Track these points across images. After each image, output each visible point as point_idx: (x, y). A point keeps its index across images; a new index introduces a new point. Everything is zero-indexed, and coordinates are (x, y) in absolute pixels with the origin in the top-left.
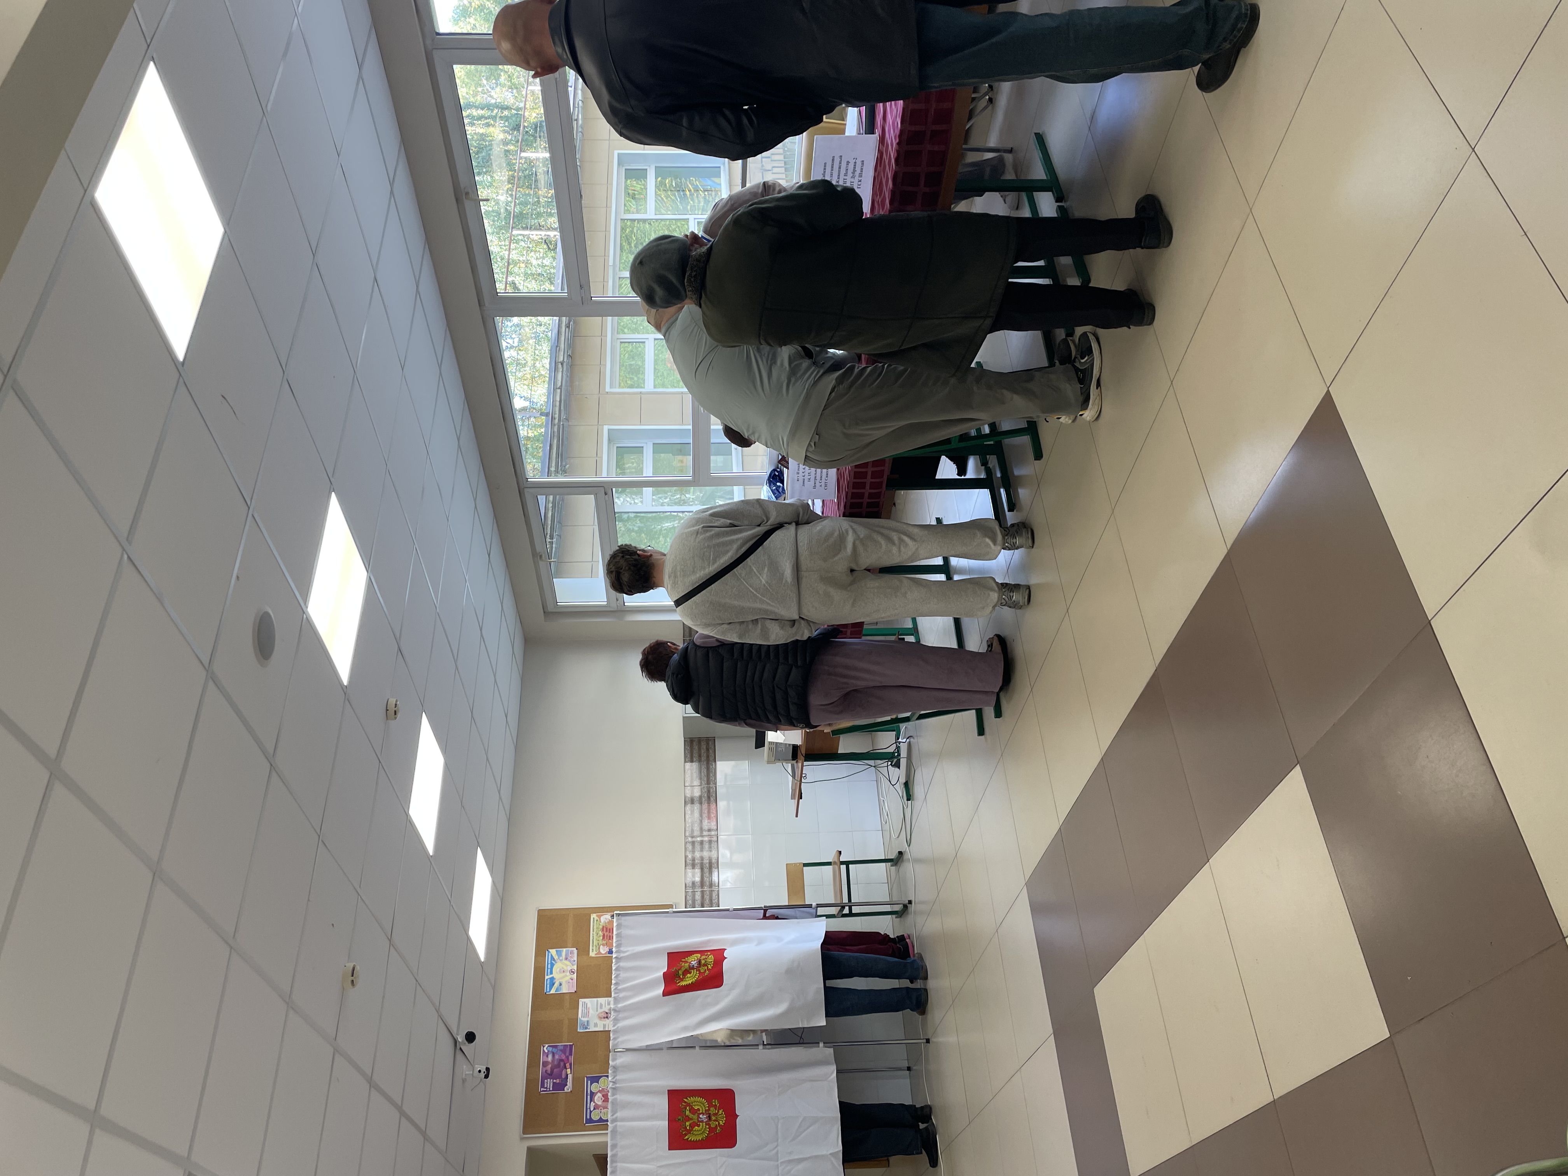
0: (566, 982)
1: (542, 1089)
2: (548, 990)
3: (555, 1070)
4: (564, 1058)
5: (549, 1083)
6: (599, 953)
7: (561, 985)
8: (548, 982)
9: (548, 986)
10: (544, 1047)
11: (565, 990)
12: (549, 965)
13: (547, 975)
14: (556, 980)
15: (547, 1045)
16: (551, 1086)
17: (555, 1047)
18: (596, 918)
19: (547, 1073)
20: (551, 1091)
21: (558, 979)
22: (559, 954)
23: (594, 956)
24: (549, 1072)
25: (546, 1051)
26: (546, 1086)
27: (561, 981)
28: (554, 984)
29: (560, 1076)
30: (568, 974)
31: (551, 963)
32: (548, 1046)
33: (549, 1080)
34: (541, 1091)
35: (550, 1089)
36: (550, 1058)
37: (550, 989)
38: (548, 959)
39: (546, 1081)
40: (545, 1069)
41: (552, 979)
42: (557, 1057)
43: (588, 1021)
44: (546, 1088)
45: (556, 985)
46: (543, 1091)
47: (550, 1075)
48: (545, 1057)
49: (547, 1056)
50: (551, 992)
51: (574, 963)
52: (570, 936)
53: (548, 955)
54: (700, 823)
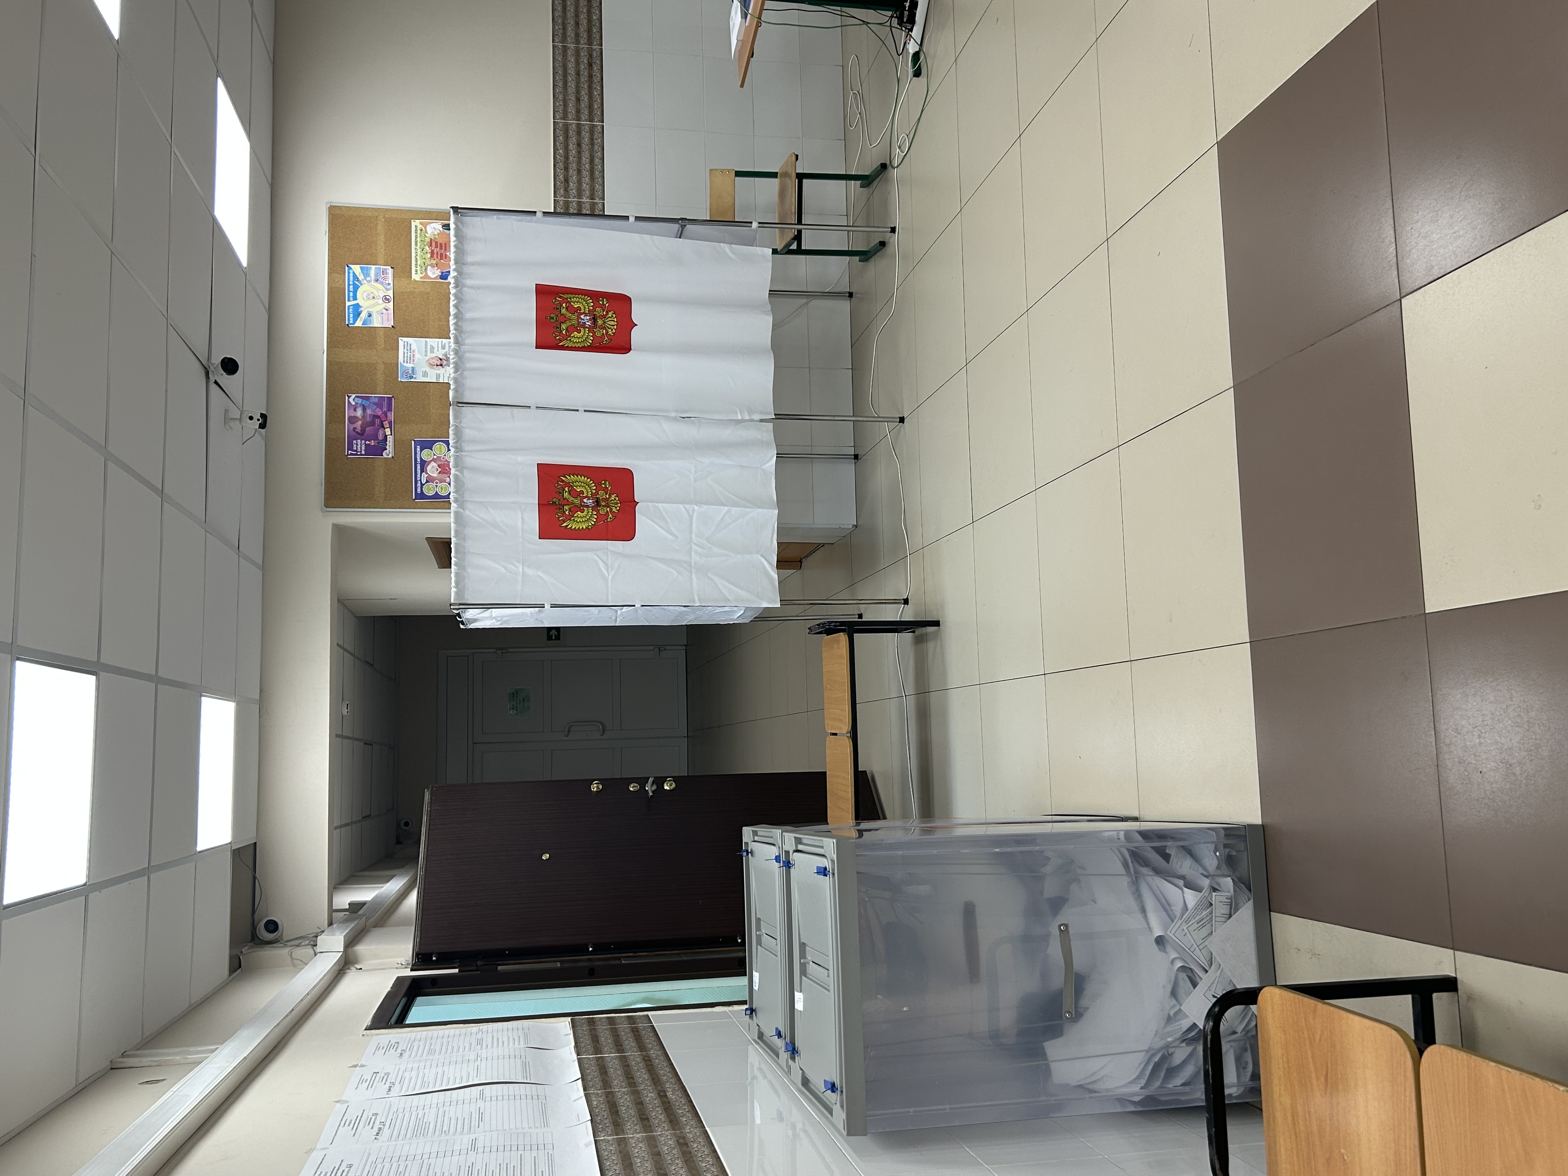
0: (378, 311)
1: (350, 452)
2: (351, 322)
3: (367, 429)
4: (379, 413)
5: (360, 445)
6: (427, 276)
7: (370, 315)
8: (351, 310)
9: (351, 316)
10: (349, 397)
11: (376, 323)
12: (351, 287)
13: (349, 301)
14: (362, 309)
15: (354, 396)
16: (363, 448)
17: (367, 398)
18: (420, 226)
19: (356, 432)
20: (363, 455)
21: (368, 307)
22: (366, 274)
23: (418, 279)
24: (359, 429)
25: (353, 403)
26: (355, 449)
27: (369, 310)
28: (359, 314)
29: (375, 437)
30: (381, 301)
31: (354, 284)
32: (356, 397)
33: (359, 441)
34: (348, 455)
35: (361, 452)
36: (359, 413)
37: (355, 321)
38: (348, 278)
39: (355, 442)
40: (352, 427)
41: (357, 307)
42: (369, 412)
43: (413, 368)
44: (356, 451)
45: (364, 315)
46: (351, 454)
47: (361, 435)
48: (352, 410)
49: (355, 410)
50: (356, 325)
51: (388, 287)
52: (381, 251)
53: (349, 273)
54: (578, 100)
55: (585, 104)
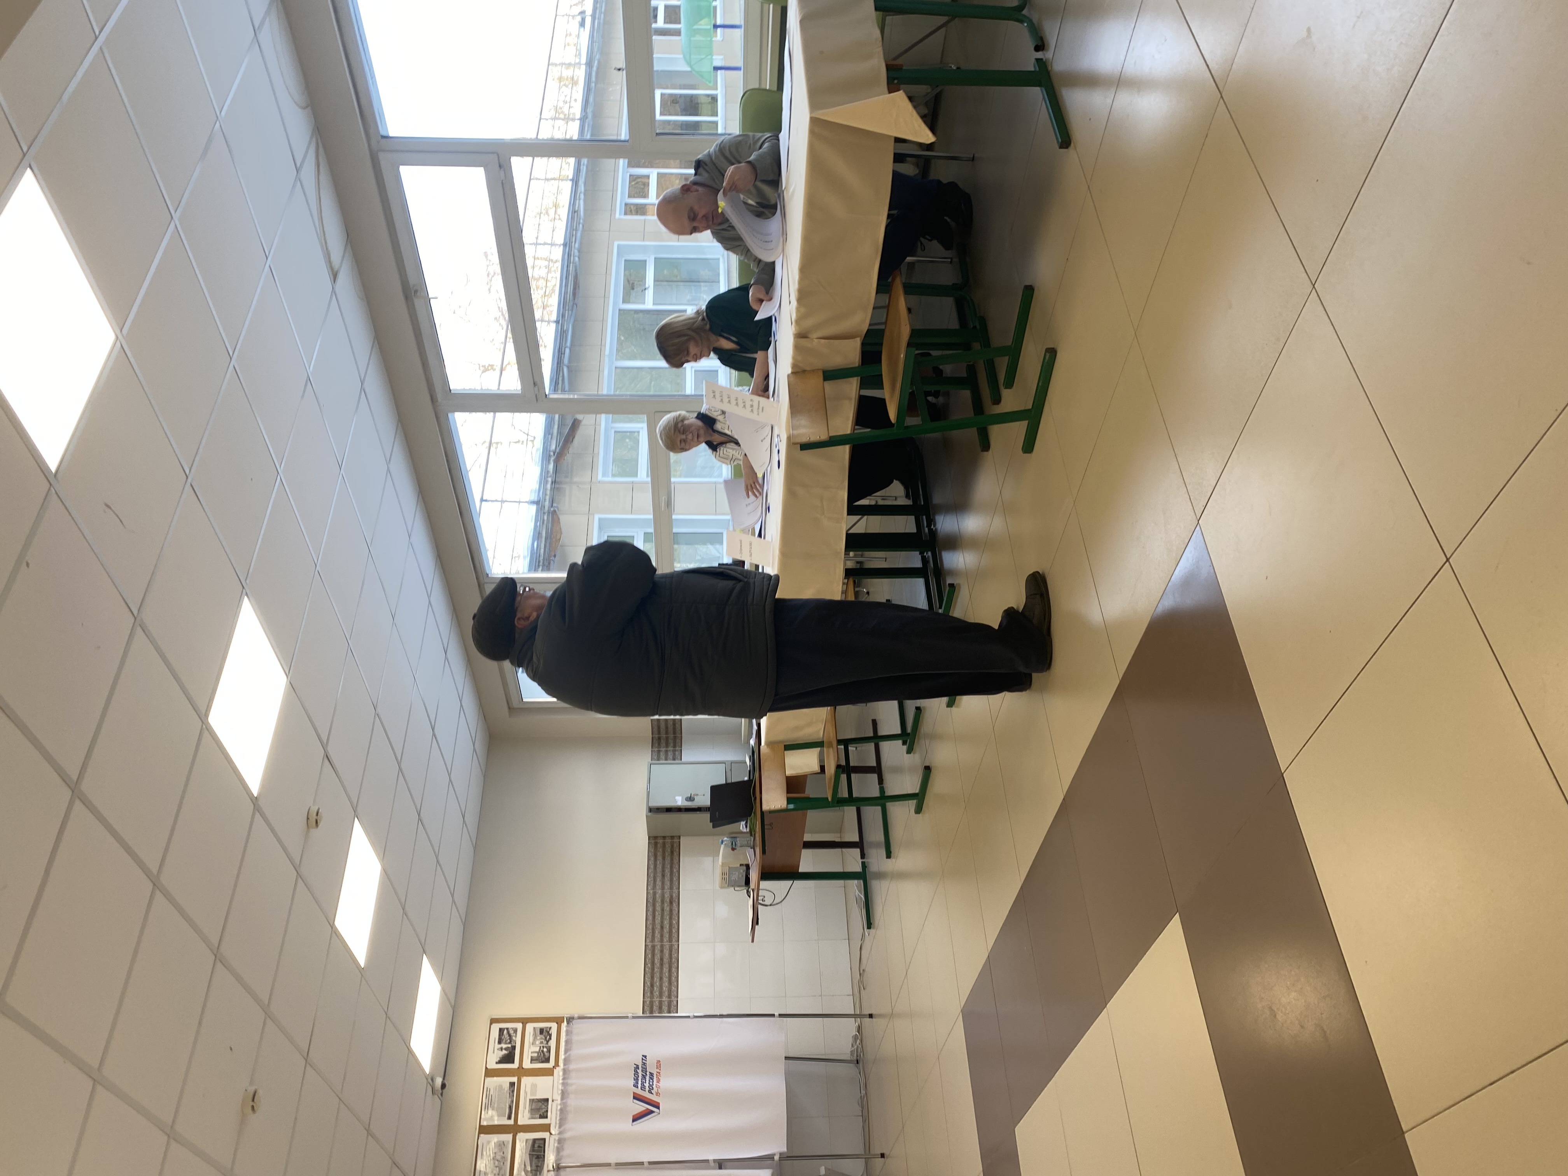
54: (662, 928)
55: (666, 930)
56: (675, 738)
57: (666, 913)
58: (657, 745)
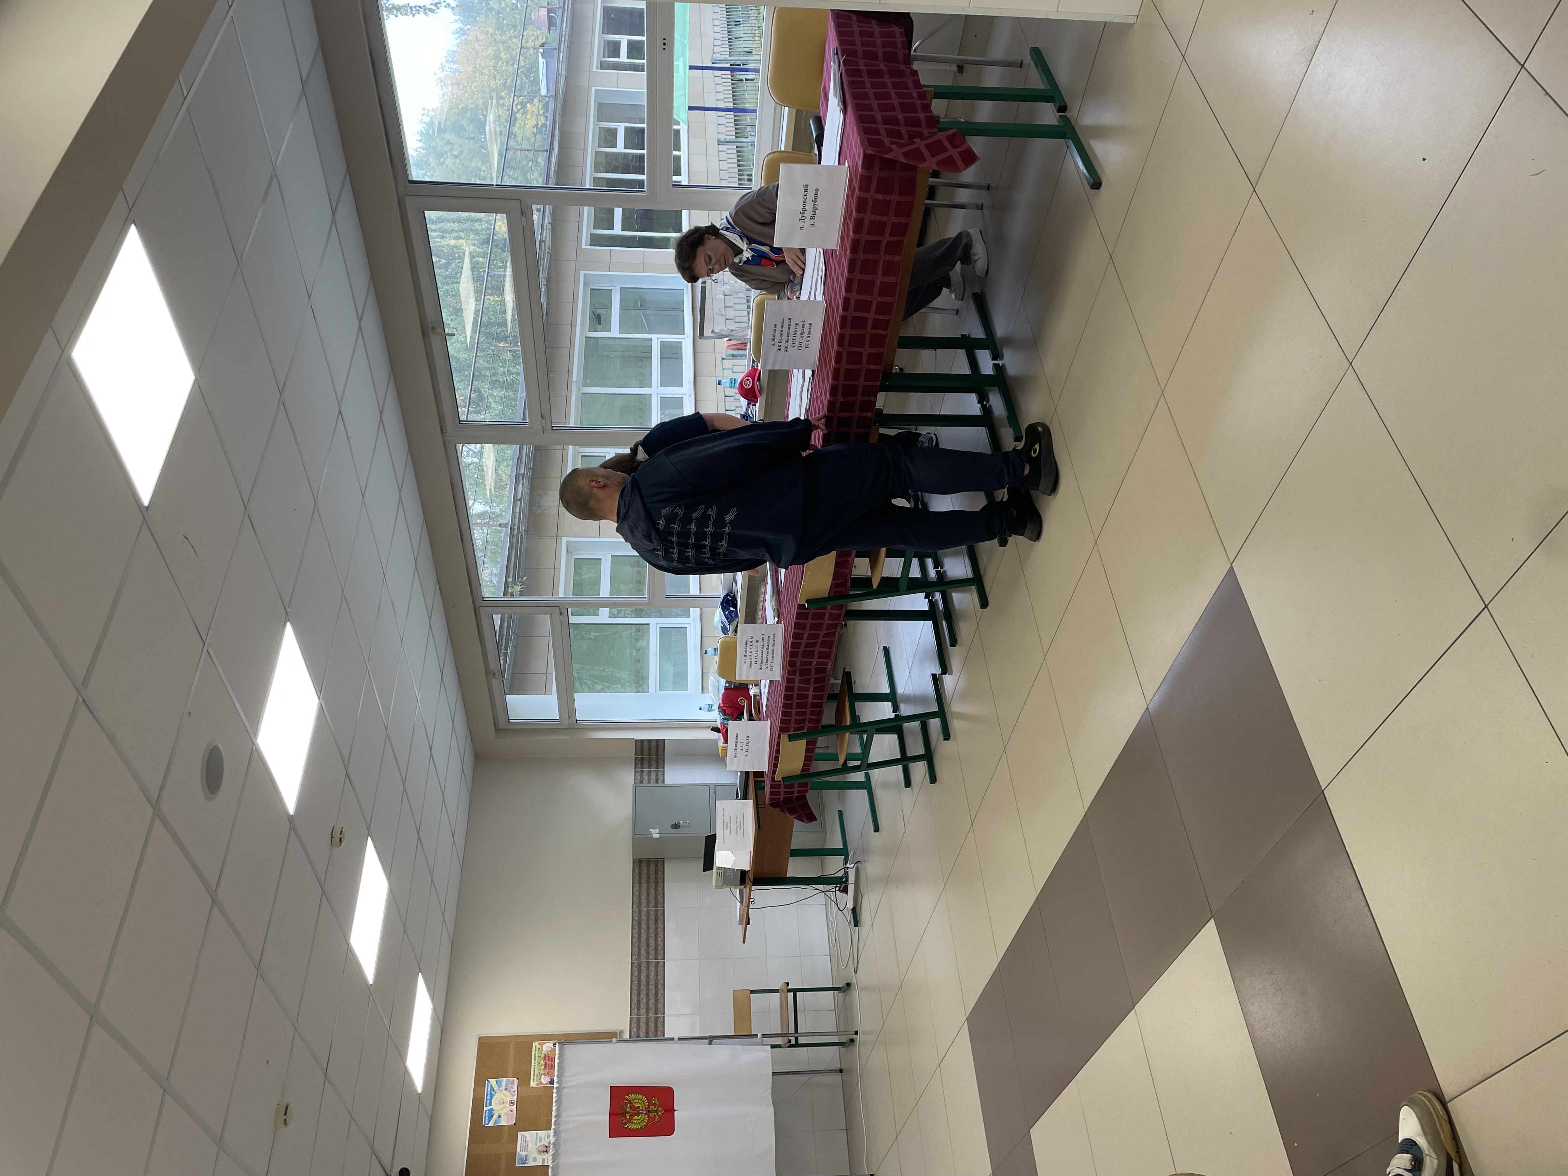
0: (505, 1113)
2: (486, 1123)
6: (541, 1083)
7: (500, 1117)
8: (487, 1114)
9: (487, 1118)
11: (503, 1122)
12: (489, 1096)
13: (486, 1106)
14: (495, 1112)
18: (538, 1046)
21: (498, 1111)
22: (499, 1084)
23: (535, 1086)
27: (499, 1112)
28: (492, 1116)
30: (508, 1105)
31: (491, 1093)
37: (489, 1122)
38: (487, 1090)
41: (491, 1110)
43: (526, 1155)
45: (495, 1117)
50: (490, 1125)
51: (514, 1093)
52: (511, 1065)
53: (488, 1085)
54: (648, 945)
55: (652, 947)
56: (657, 758)
57: (652, 930)
58: (639, 765)
